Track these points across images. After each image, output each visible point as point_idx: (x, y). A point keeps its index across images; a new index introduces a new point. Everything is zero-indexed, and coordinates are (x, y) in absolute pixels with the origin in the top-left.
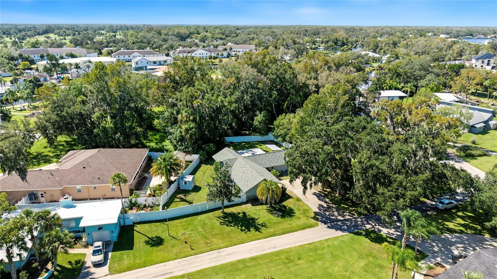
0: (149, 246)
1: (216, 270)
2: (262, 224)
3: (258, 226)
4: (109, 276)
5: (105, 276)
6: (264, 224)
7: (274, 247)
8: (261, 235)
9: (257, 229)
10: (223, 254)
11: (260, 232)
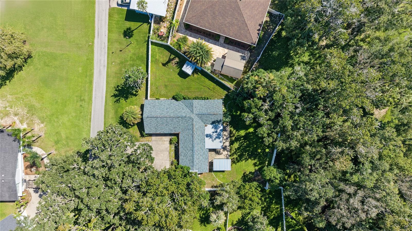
0: (125, 29)
1: (90, 60)
2: (120, 101)
3: (118, 98)
4: (109, 7)
5: (110, 5)
6: (118, 102)
7: (95, 97)
8: (109, 96)
9: (115, 96)
10: (102, 67)
11: (112, 96)
